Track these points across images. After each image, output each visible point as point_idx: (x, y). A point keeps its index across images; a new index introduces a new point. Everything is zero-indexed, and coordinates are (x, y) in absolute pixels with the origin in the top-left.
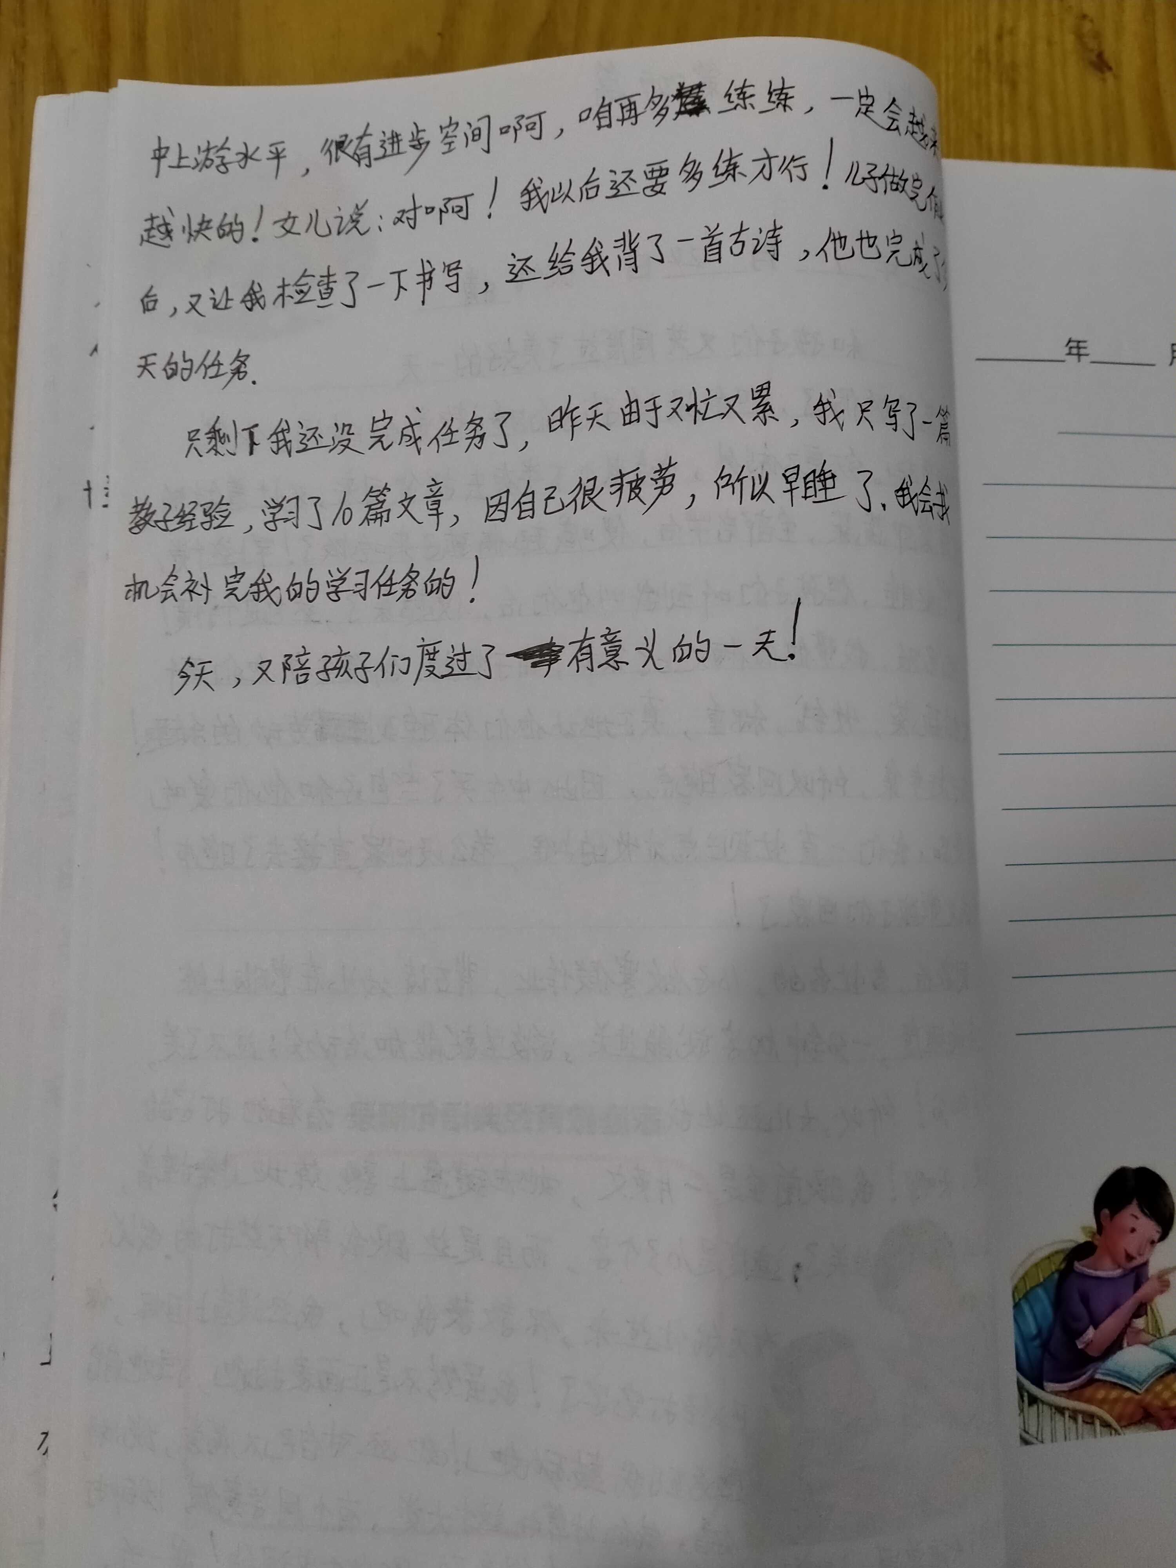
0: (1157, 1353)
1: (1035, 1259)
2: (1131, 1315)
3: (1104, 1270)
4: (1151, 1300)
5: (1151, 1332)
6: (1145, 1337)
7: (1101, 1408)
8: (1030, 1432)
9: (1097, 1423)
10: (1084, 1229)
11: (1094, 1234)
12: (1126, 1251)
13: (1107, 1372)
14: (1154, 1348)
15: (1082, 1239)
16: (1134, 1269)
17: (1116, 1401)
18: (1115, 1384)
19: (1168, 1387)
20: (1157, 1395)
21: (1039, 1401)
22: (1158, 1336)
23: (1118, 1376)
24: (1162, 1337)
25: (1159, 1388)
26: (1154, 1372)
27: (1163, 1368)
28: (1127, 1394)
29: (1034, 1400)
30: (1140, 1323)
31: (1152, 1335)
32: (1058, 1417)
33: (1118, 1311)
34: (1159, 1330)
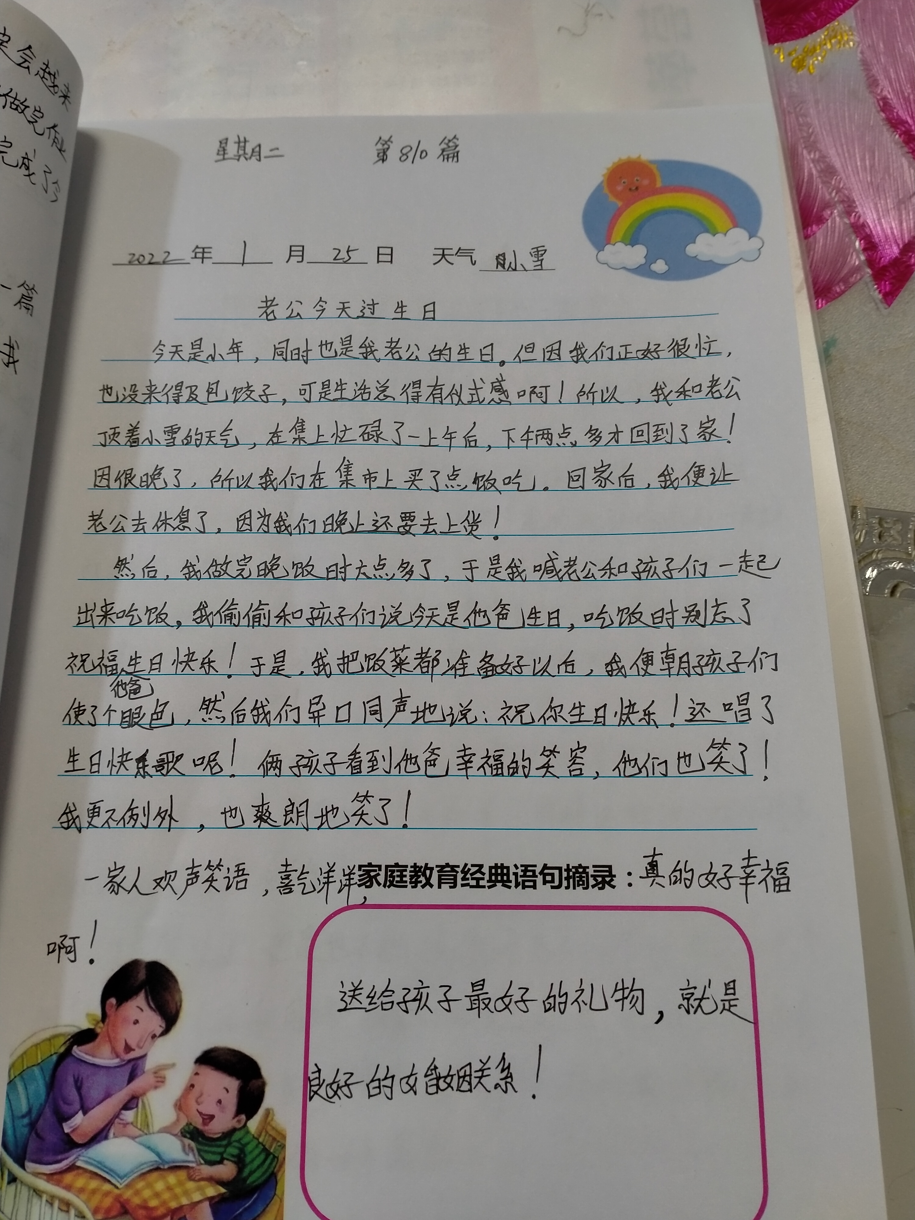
0: (142, 1149)
1: (35, 1040)
2: (121, 1106)
3: (100, 1058)
4: (144, 1094)
5: (139, 1126)
6: (131, 1130)
7: (78, 1197)
8: (5, 1212)
9: (72, 1212)
10: (88, 1015)
11: (98, 1023)
12: (126, 1041)
13: (89, 1160)
14: (141, 1144)
15: (85, 1025)
16: (130, 1061)
17: (94, 1192)
18: (96, 1174)
19: (149, 1185)
20: (137, 1193)
21: (18, 1181)
22: (145, 1131)
23: (99, 1166)
24: (150, 1134)
25: (140, 1185)
26: (137, 1168)
27: (148, 1165)
28: (107, 1187)
29: (13, 1179)
30: (129, 1116)
31: (140, 1130)
32: (35, 1200)
33: (109, 1100)
34: (148, 1125)
